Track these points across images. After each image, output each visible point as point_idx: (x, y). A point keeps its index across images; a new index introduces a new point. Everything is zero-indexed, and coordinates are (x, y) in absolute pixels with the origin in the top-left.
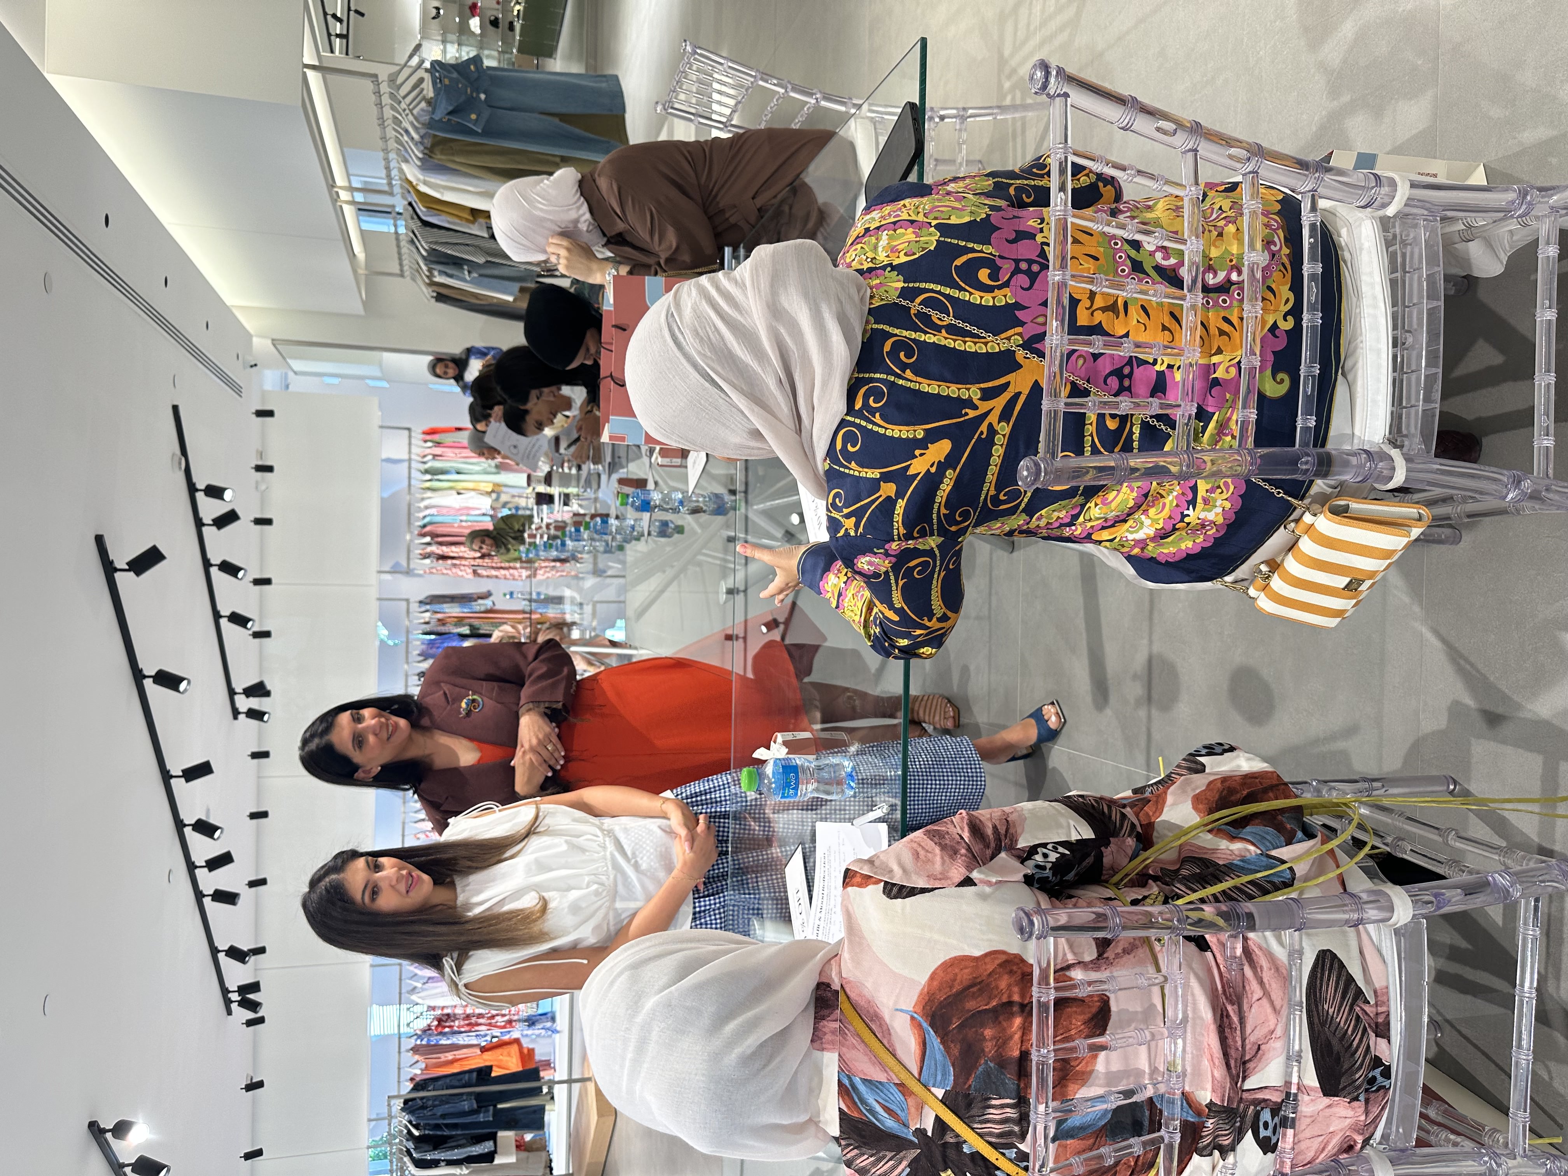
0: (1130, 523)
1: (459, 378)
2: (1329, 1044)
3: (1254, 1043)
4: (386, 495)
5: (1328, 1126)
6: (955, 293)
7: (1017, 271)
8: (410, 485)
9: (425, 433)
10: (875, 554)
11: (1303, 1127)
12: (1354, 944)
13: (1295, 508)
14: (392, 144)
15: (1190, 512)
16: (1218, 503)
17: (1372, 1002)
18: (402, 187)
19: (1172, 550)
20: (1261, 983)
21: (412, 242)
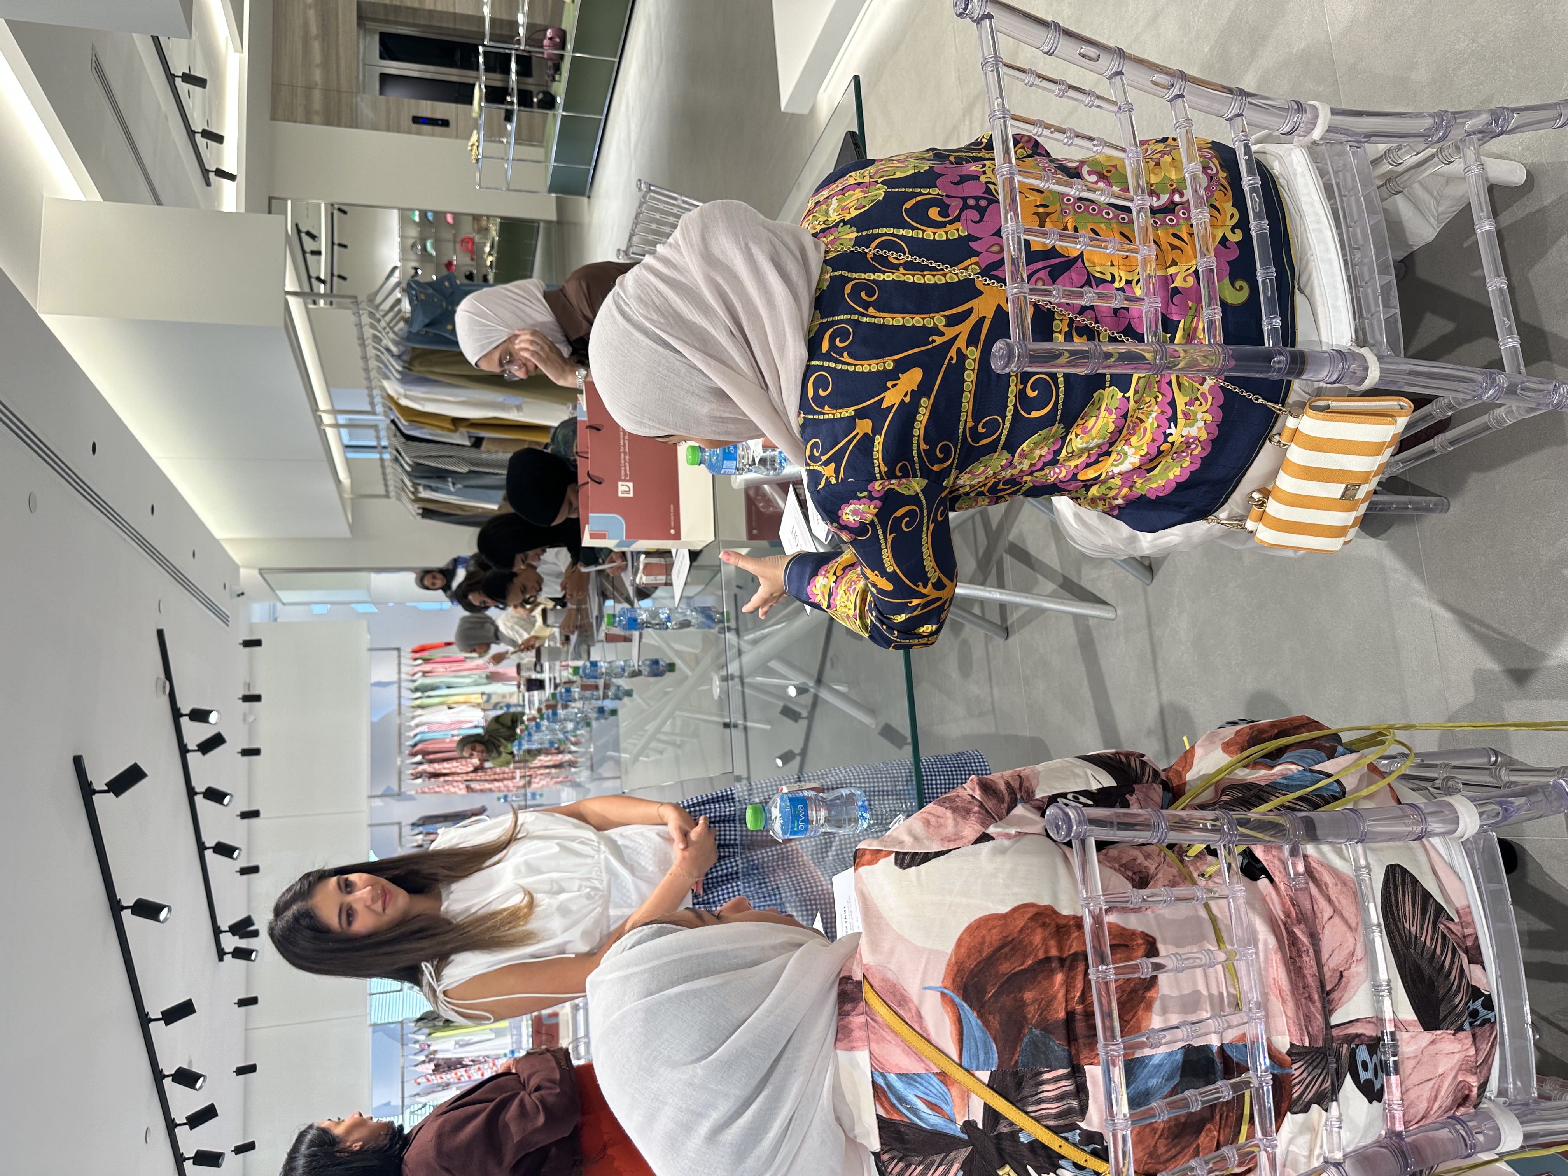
0: (1114, 456)
1: (446, 588)
2: (1418, 968)
3: (1334, 970)
4: (375, 719)
5: (1436, 1067)
6: (908, 233)
7: (965, 207)
8: (400, 705)
9: (415, 651)
10: (859, 499)
11: (1408, 1071)
12: (1423, 859)
13: (1278, 415)
14: (373, 363)
15: (1172, 430)
16: (1200, 416)
17: (1456, 920)
18: (384, 405)
19: (1161, 482)
20: (1329, 900)
21: (396, 460)
